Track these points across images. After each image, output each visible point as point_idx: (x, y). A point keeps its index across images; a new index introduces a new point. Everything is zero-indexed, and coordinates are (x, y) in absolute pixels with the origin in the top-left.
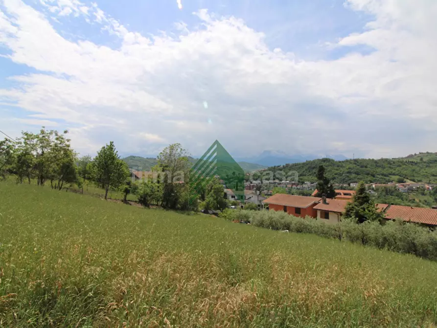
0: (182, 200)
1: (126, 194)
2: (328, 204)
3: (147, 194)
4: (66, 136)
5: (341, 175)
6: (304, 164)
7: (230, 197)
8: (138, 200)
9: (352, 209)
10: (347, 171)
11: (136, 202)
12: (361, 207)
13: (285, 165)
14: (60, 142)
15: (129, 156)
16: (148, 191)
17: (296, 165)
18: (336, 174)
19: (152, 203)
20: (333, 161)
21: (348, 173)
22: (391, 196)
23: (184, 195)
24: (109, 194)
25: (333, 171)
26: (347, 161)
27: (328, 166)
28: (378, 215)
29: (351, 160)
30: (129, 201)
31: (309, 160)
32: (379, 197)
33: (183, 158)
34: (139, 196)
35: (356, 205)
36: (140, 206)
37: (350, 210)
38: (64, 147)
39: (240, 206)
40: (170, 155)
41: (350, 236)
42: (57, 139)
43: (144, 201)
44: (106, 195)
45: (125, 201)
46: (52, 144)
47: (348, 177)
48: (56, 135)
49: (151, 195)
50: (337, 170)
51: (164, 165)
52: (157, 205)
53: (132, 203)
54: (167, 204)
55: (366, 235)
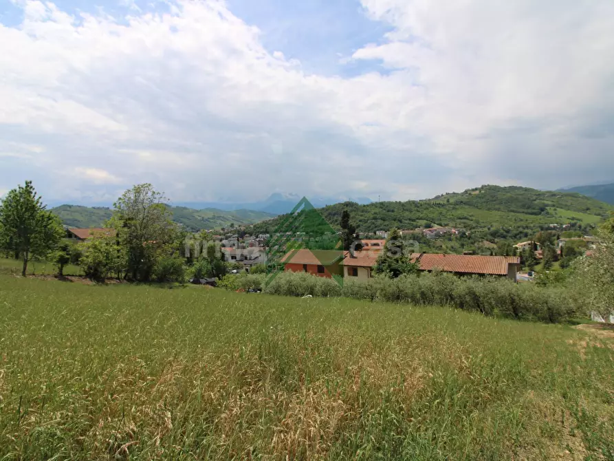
0: (158, 268)
1: (62, 267)
3: (100, 262)
5: (366, 222)
6: (323, 209)
8: (84, 274)
9: (384, 261)
10: (372, 216)
11: (80, 276)
16: (101, 258)
18: (360, 221)
19: (109, 275)
20: (356, 204)
21: (373, 219)
23: (161, 260)
24: (30, 267)
25: (357, 217)
26: (372, 205)
27: (352, 211)
29: (376, 203)
30: (68, 275)
31: (328, 204)
33: (157, 205)
34: (86, 267)
36: (88, 281)
37: (382, 262)
39: (244, 270)
40: (136, 201)
41: (385, 295)
43: (95, 274)
44: (25, 269)
45: (61, 276)
47: (373, 223)
49: (107, 264)
50: (362, 216)
51: (126, 217)
52: (118, 278)
53: (73, 278)
54: (135, 276)
55: (402, 291)
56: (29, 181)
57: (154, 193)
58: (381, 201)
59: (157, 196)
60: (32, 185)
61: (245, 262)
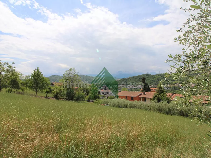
0: (76, 96)
1: (47, 94)
2: (146, 94)
3: (58, 94)
4: (13, 65)
5: (154, 81)
6: (137, 76)
7: (102, 94)
8: (53, 97)
9: (156, 96)
10: (157, 79)
11: (52, 97)
12: (160, 95)
13: (128, 77)
14: (9, 68)
15: (52, 75)
16: (58, 92)
17: (134, 77)
18: (152, 81)
19: (61, 97)
20: (150, 75)
21: (157, 80)
22: (176, 90)
23: (77, 94)
24: (38, 94)
25: (150, 79)
26: (157, 75)
27: (148, 77)
28: (168, 99)
29: (158, 74)
30: (49, 97)
32: (171, 91)
34: (54, 95)
35: (158, 95)
36: (55, 99)
37: (155, 97)
38: (12, 70)
39: (106, 98)
40: (70, 74)
41: (154, 109)
42: (8, 67)
43: (56, 97)
44: (36, 94)
45: (47, 97)
46: (6, 69)
47: (157, 82)
48: (8, 64)
49: (60, 94)
50: (152, 79)
51: (66, 78)
52: (63, 99)
53: (50, 98)
54: (69, 98)
55: (161, 108)
56: (38, 67)
57: (75, 71)
58: (160, 73)
59: (76, 72)
60: (39, 69)
61: (107, 95)
